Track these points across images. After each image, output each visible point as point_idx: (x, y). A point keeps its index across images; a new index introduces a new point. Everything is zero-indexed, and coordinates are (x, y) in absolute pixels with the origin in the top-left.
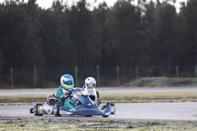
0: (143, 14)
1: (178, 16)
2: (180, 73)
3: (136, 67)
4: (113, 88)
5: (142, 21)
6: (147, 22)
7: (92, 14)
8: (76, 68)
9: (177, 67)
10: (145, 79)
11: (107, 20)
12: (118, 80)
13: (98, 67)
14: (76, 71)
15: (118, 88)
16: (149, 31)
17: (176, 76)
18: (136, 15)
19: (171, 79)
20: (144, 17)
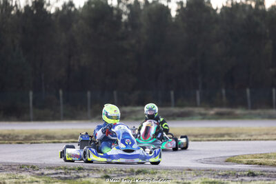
0: (125, 17)
1: (174, 21)
2: (175, 100)
3: (115, 93)
4: (82, 122)
5: (123, 28)
6: (130, 29)
7: (53, 18)
8: (31, 93)
9: (172, 93)
10: (128, 109)
11: (75, 26)
12: (89, 111)
13: (61, 92)
14: (31, 98)
15: (89, 122)
16: (133, 41)
17: (170, 106)
18: (115, 19)
19: (163, 109)
20: (125, 22)
